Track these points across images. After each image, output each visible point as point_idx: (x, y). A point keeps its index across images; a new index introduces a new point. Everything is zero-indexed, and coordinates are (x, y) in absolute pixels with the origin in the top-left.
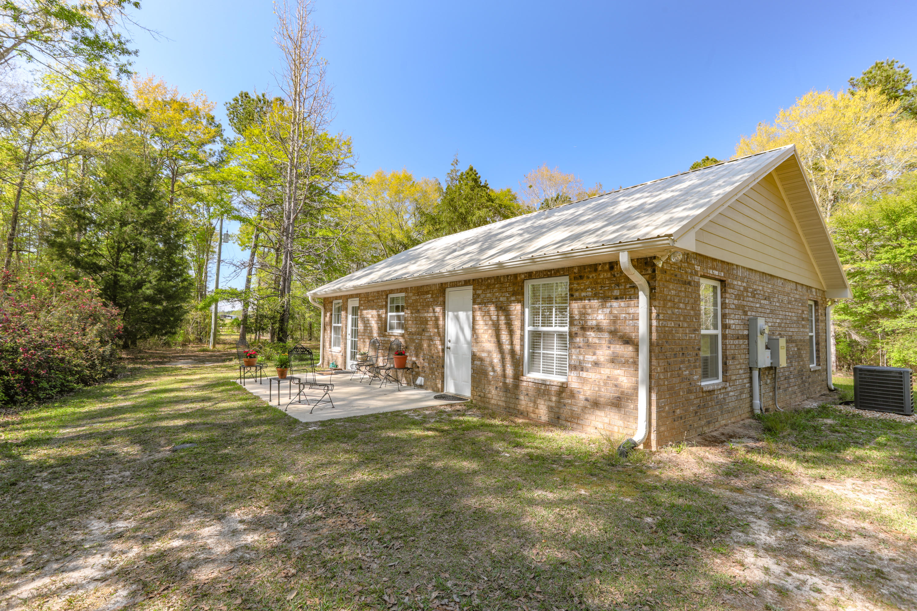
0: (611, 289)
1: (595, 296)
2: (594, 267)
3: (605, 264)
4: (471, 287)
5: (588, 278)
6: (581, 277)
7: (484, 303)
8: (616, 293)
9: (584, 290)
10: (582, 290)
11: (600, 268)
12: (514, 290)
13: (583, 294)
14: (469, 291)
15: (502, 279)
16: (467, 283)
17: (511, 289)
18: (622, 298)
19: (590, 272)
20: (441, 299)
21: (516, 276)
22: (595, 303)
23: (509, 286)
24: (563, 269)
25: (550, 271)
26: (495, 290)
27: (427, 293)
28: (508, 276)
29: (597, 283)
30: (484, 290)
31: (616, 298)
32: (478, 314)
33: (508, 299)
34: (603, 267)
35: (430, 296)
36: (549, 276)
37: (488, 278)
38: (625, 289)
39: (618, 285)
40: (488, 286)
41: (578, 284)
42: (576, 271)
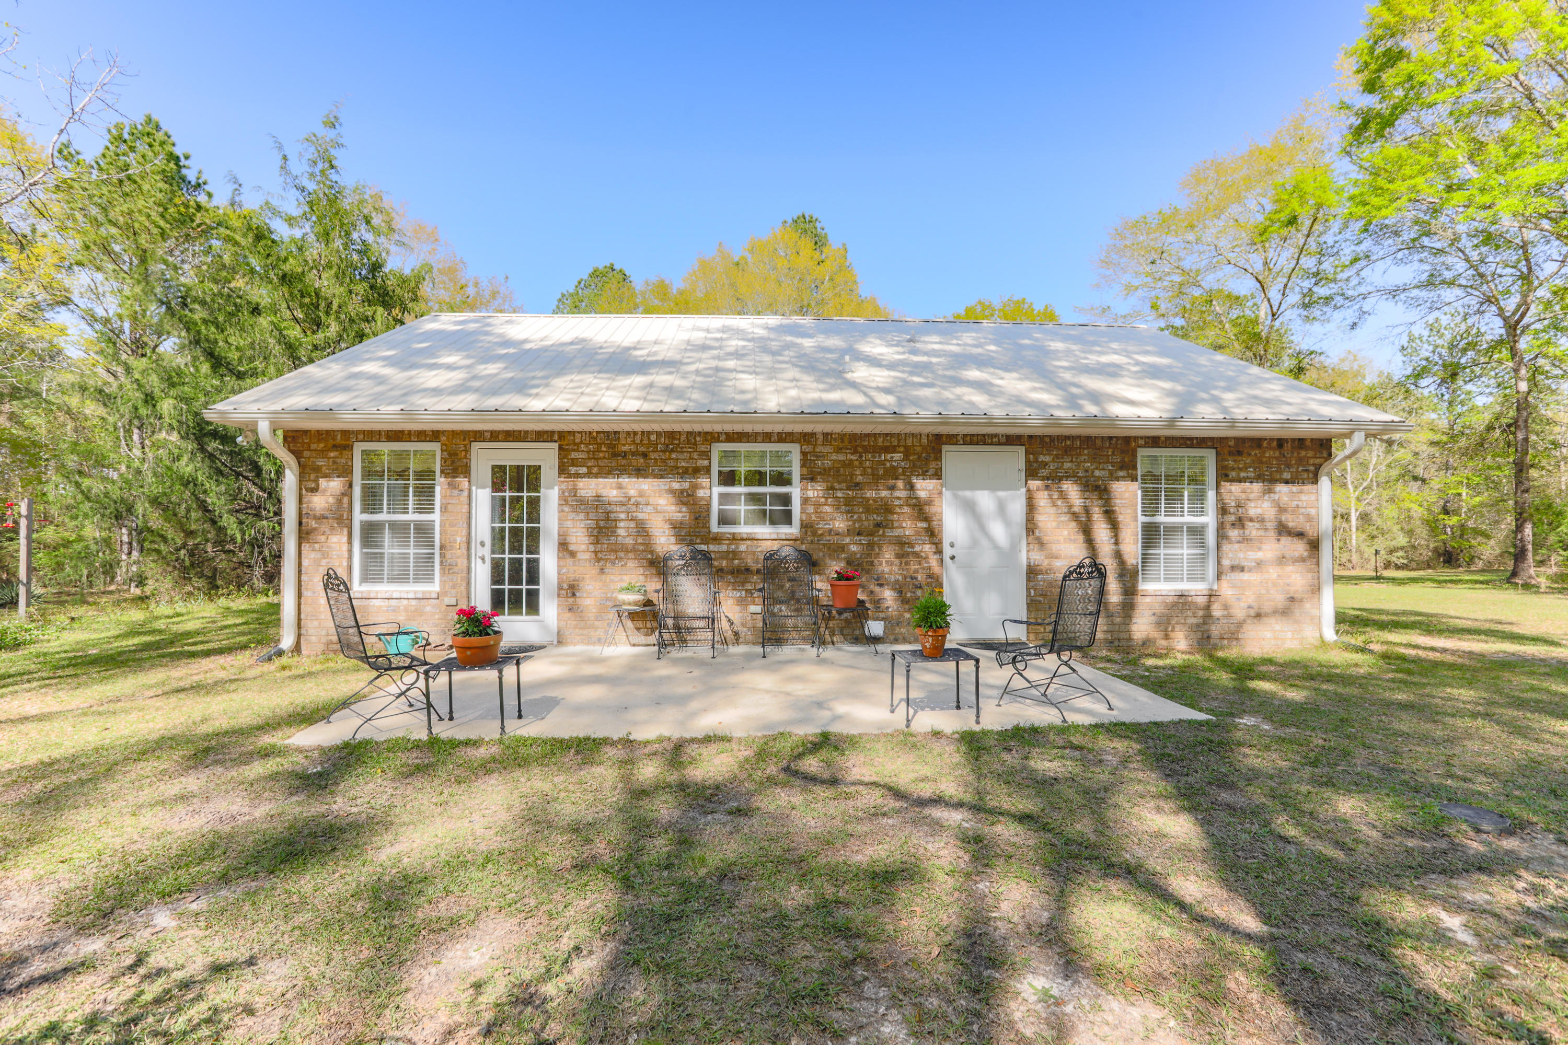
0: (1279, 471)
1: (1259, 478)
2: (1257, 442)
3: (1272, 440)
4: (1021, 450)
5: (1249, 455)
6: (1239, 453)
7: (1054, 479)
8: (1286, 475)
9: (1245, 469)
10: (1240, 469)
11: (1265, 444)
12: (1123, 461)
13: (1243, 474)
14: (1017, 456)
15: (1099, 443)
16: (1011, 440)
17: (1117, 459)
18: (1293, 482)
19: (1252, 447)
20: (933, 465)
21: (1127, 440)
22: (1257, 487)
23: (1113, 454)
24: (1212, 439)
25: (1191, 439)
26: (1082, 458)
27: (894, 450)
28: (1111, 438)
29: (1262, 462)
30: (1057, 456)
31: (1287, 482)
32: (1042, 499)
33: (1111, 474)
34: (1269, 444)
35: (898, 456)
36: (1191, 446)
37: (1067, 438)
38: (1297, 472)
39: (1288, 466)
40: (1067, 451)
41: (1235, 461)
42: (1232, 443)
